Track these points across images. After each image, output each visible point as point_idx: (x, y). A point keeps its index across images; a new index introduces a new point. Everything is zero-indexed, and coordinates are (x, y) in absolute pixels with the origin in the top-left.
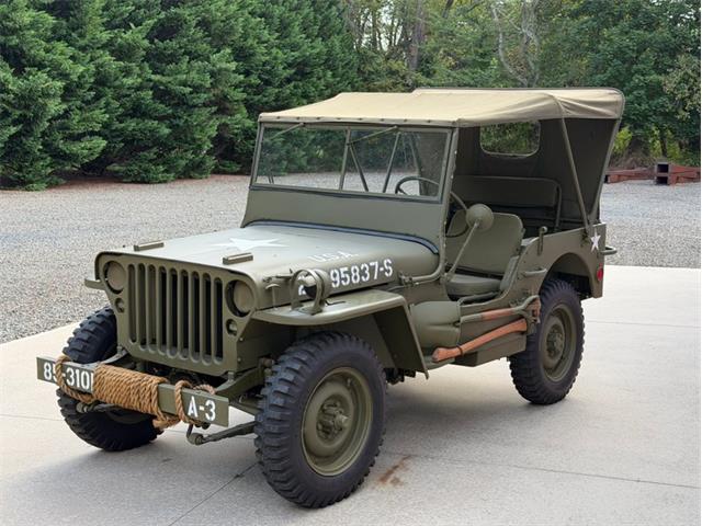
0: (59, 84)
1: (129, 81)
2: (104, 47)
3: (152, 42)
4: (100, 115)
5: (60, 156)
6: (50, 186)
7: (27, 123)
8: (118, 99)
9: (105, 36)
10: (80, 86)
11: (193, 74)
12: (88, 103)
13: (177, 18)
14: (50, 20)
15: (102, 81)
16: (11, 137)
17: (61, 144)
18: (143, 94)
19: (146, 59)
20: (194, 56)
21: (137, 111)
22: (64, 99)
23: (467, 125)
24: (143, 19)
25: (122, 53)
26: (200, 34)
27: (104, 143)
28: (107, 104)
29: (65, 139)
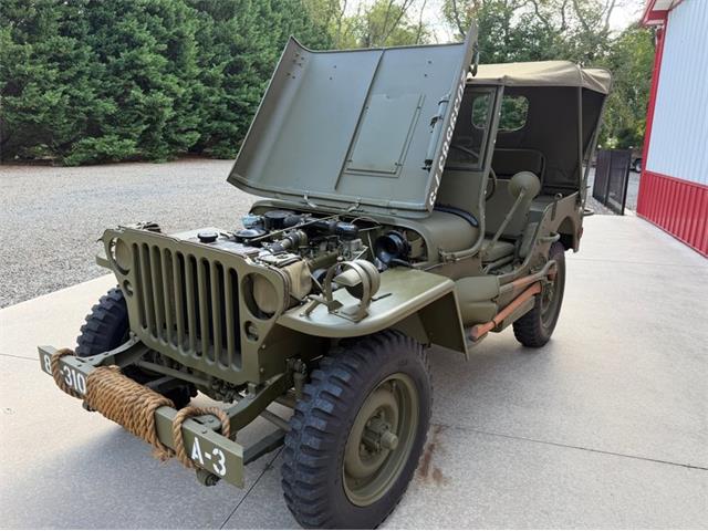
0: (171, 99)
1: (213, 99)
2: (197, 78)
3: (226, 75)
4: (196, 119)
5: (174, 143)
6: (169, 160)
7: (153, 123)
8: (206, 109)
9: (197, 71)
10: (184, 101)
11: (251, 94)
12: (189, 111)
13: (240, 61)
14: (164, 60)
15: (197, 98)
16: (144, 131)
17: (174, 136)
18: (221, 106)
19: (224, 85)
20: (251, 84)
21: (218, 117)
22: (174, 109)
23: (513, 84)
24: (221, 61)
25: (208, 82)
26: (254, 71)
27: (199, 136)
28: (201, 112)
29: (176, 133)
